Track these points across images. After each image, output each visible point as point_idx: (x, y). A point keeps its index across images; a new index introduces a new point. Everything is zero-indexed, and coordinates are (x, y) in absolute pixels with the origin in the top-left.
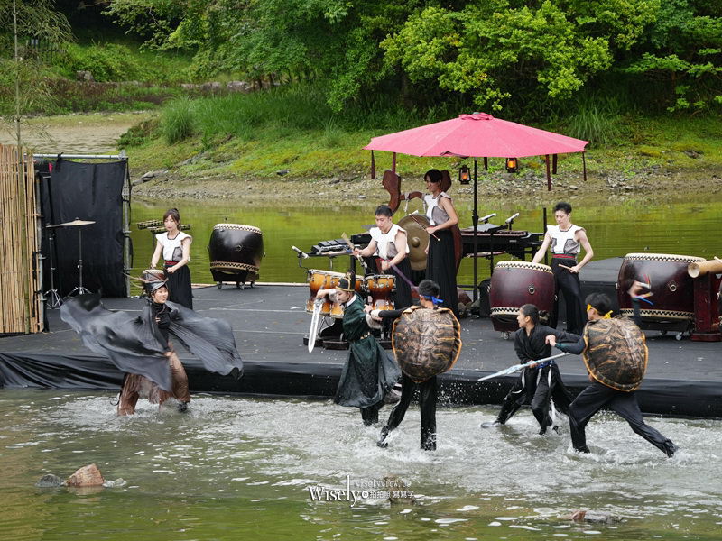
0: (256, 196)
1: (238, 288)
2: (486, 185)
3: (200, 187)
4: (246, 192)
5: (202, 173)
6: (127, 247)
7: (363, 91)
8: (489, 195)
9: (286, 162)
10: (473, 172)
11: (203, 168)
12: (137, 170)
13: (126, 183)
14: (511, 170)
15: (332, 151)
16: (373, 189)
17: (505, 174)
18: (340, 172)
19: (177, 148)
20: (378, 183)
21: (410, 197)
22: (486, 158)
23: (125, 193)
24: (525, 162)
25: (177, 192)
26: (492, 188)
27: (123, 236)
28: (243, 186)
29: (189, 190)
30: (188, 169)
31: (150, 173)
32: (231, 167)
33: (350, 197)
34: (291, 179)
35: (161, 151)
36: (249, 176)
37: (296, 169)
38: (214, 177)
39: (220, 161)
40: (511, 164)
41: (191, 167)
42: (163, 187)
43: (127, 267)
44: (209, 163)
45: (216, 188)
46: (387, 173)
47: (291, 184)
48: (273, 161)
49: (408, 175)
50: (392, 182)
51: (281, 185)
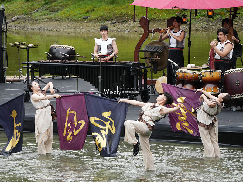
0: (72, 30)
1: (63, 79)
2: (196, 24)
3: (42, 25)
4: (67, 28)
5: (43, 17)
6: (5, 56)
8: (197, 30)
9: (88, 12)
10: (189, 17)
11: (44, 15)
12: (9, 15)
13: (4, 22)
14: (210, 17)
15: (112, 6)
16: (134, 27)
17: (206, 18)
18: (116, 18)
19: (30, 3)
20: (137, 23)
21: (155, 31)
22: (196, 10)
23: (4, 27)
24: (217, 12)
25: (30, 27)
26: (198, 26)
27: (3, 50)
28: (65, 25)
29: (37, 26)
30: (36, 15)
31: (16, 17)
32: (59, 14)
33: (122, 31)
34: (90, 21)
35: (22, 5)
36: (68, 19)
37: (93, 16)
38: (50, 20)
39: (53, 11)
40: (210, 13)
41: (38, 14)
42: (23, 24)
43: (5, 67)
44: (47, 12)
45: (52, 25)
46: (142, 18)
47: (90, 24)
48: (81, 11)
49: (153, 19)
50: (145, 23)
51: (85, 24)
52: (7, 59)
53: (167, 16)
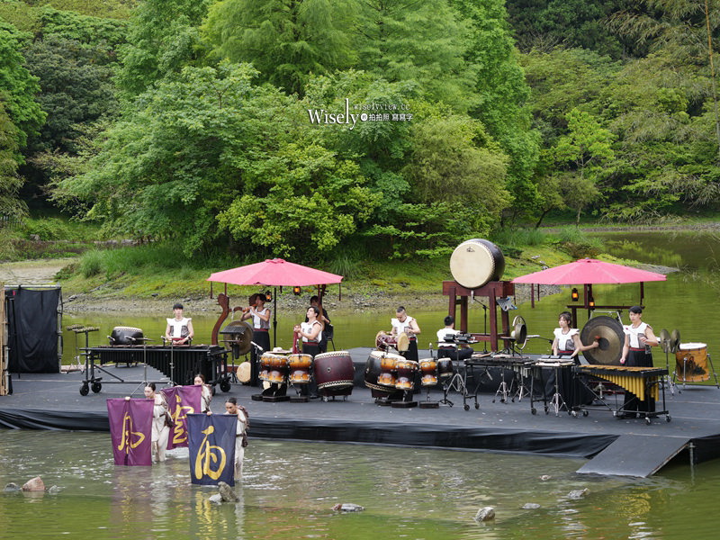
0: (139, 309)
1: (128, 367)
2: (281, 302)
3: (104, 304)
4: (133, 307)
5: (106, 295)
6: (60, 341)
7: (205, 245)
8: (283, 308)
9: (157, 288)
10: (273, 294)
11: (107, 293)
12: (66, 294)
13: (60, 303)
14: (296, 294)
15: (186, 281)
16: (211, 305)
17: (293, 295)
18: (191, 294)
19: (91, 280)
20: (215, 301)
21: (235, 310)
22: (281, 287)
23: (59, 308)
24: (304, 289)
25: (90, 307)
26: (284, 304)
27: (57, 335)
28: (131, 303)
29: (98, 306)
30: (97, 293)
31: (74, 296)
32: (124, 292)
33: (197, 310)
34: (161, 299)
35: (81, 282)
36: (135, 297)
37: (163, 292)
38: (113, 298)
39: (118, 288)
40: (297, 290)
41: (99, 292)
42: (82, 304)
43: (59, 354)
44: (110, 289)
45: (114, 304)
46: (221, 295)
47: (160, 302)
48: (150, 288)
49: (234, 296)
50: (224, 300)
51: (154, 302)
52: (62, 345)
53: (250, 293)
